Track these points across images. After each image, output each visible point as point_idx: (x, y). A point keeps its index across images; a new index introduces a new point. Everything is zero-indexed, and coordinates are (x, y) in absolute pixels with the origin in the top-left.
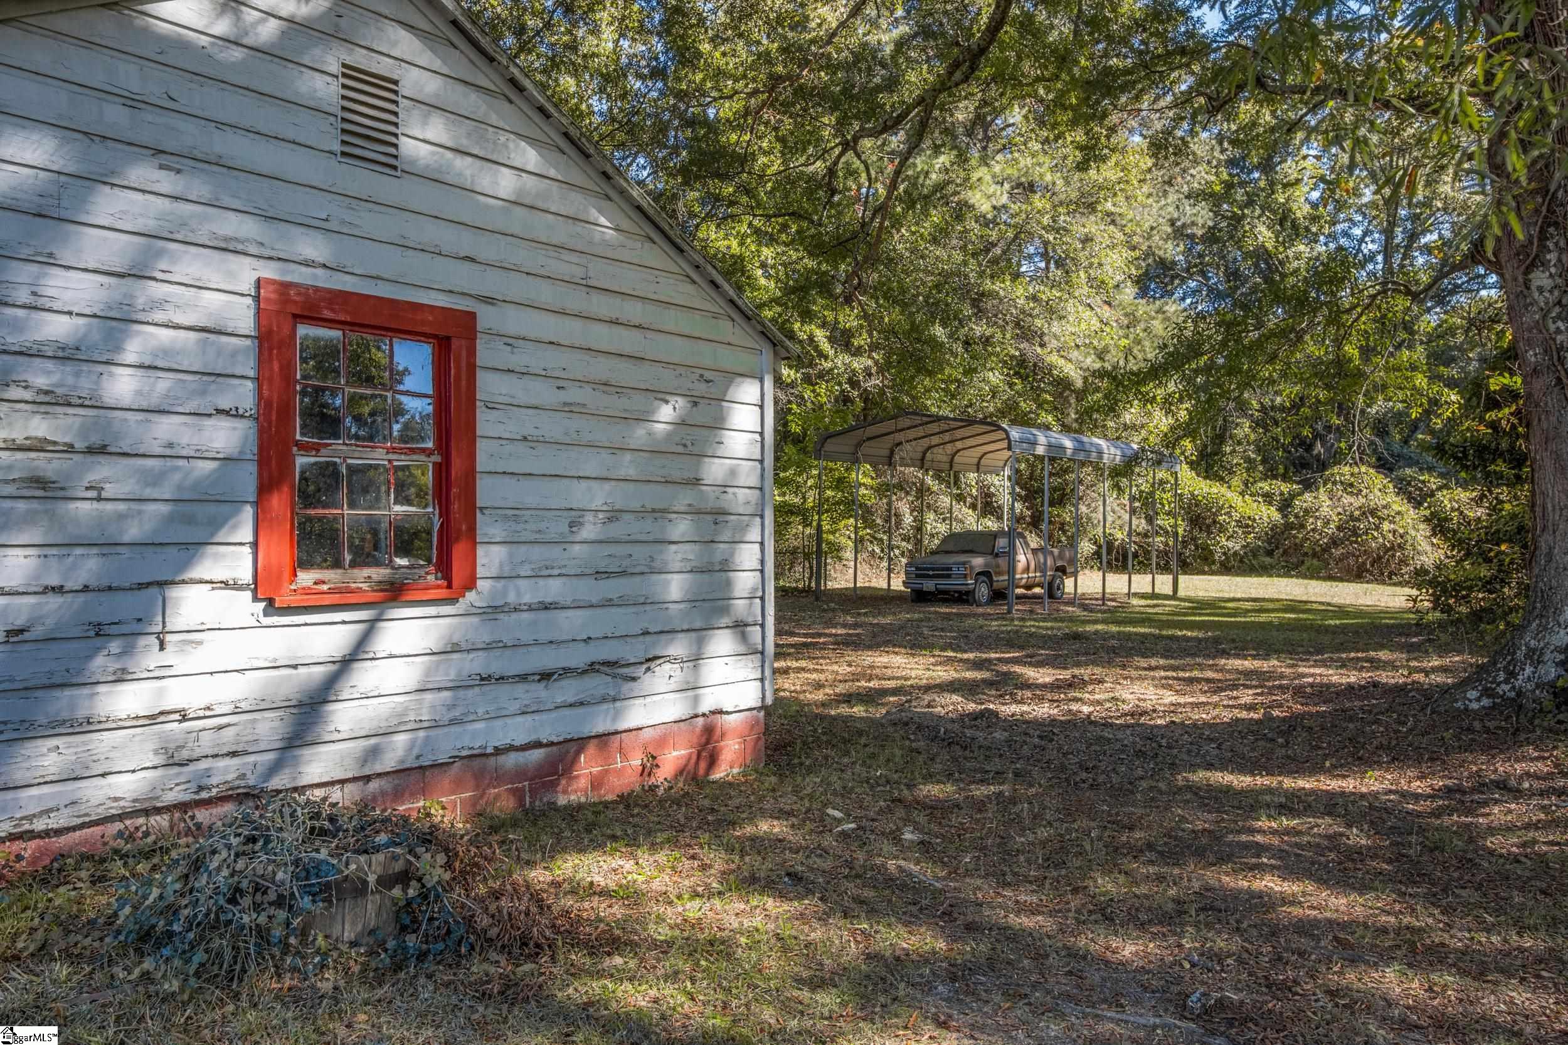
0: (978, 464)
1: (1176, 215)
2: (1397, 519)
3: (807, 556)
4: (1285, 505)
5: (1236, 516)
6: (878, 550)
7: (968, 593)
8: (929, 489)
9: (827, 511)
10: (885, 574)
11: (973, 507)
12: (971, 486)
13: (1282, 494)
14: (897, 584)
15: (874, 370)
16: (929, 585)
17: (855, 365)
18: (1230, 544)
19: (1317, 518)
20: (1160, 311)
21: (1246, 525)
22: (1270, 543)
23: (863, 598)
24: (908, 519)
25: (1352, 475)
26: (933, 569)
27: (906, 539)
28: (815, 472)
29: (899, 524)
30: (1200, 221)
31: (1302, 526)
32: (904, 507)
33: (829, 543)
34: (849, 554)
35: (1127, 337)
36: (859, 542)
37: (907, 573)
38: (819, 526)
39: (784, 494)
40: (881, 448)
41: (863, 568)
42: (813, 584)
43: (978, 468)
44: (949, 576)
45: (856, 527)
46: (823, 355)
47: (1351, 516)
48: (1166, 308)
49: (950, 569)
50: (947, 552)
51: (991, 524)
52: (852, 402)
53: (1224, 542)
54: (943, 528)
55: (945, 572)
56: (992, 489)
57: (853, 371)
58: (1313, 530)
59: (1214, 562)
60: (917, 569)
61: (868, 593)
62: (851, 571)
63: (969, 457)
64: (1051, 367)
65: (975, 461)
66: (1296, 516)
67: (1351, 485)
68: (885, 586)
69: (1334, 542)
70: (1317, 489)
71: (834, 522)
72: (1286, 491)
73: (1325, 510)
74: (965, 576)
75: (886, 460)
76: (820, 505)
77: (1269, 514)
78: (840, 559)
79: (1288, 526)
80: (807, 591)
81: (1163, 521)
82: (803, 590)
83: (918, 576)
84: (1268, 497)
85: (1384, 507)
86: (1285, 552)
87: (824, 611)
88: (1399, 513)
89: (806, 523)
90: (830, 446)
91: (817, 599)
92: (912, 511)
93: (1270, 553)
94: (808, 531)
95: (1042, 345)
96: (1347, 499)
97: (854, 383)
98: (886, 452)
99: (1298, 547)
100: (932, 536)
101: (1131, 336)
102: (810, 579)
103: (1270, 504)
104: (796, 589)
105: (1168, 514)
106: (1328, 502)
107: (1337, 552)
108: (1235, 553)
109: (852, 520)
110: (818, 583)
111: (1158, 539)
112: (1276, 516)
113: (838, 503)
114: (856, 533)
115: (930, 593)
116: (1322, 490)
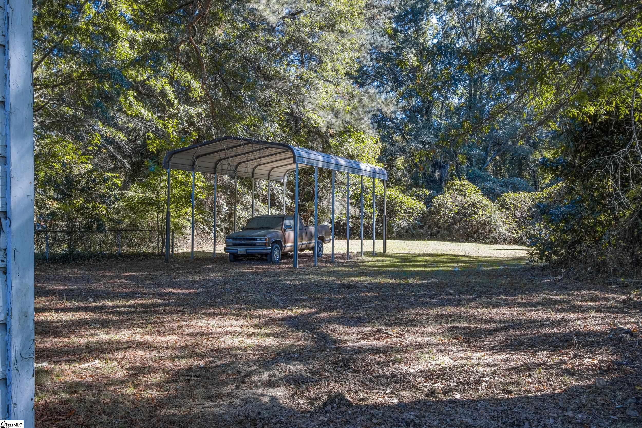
0: (269, 175)
1: (372, 41)
2: (486, 208)
3: (160, 233)
4: (428, 201)
5: (404, 207)
6: (206, 228)
7: (266, 255)
8: (238, 191)
9: (174, 203)
10: (211, 242)
11: (263, 201)
12: (262, 189)
13: (426, 195)
14: (221, 249)
15: (204, 115)
16: (242, 250)
17: (192, 111)
18: (401, 222)
19: (446, 208)
20: (366, 92)
21: (409, 212)
22: (421, 222)
23: (197, 259)
24: (225, 209)
25: (461, 185)
26: (244, 240)
27: (223, 221)
28: (165, 178)
29: (219, 212)
30: (385, 45)
31: (438, 213)
32: (222, 202)
33: (174, 224)
34: (188, 231)
35: (349, 105)
36: (194, 223)
37: (227, 243)
38: (168, 213)
39: (144, 192)
40: (209, 162)
41: (197, 240)
42: (164, 251)
43: (269, 176)
44: (255, 244)
45: (193, 213)
46: (171, 104)
47: (463, 207)
48: (370, 90)
49: (255, 240)
50: (253, 229)
51: (274, 211)
52: (190, 134)
53: (398, 221)
54: (247, 215)
55: (252, 241)
56: (275, 191)
57: (191, 116)
58: (443, 214)
59: (393, 233)
60: (234, 240)
61: (200, 256)
62: (190, 242)
63: (263, 170)
64: (310, 119)
65: (267, 172)
66: (435, 207)
67: (461, 191)
68: (212, 250)
69: (455, 221)
70: (445, 192)
71: (178, 209)
72: (428, 193)
73: (449, 204)
74: (265, 244)
75: (212, 170)
76: (169, 199)
77: (420, 206)
78: (182, 234)
79: (431, 213)
80: (160, 255)
81: (368, 211)
82: (158, 255)
83: (234, 244)
84: (419, 198)
85: (479, 202)
86: (429, 227)
87: (172, 269)
88: (486, 205)
89: (159, 210)
90: (174, 160)
91: (167, 261)
92: (227, 204)
93: (422, 227)
94: (161, 215)
95: (304, 107)
96: (459, 198)
97: (192, 124)
98: (213, 165)
99: (436, 224)
100: (240, 219)
101: (352, 105)
102: (162, 248)
103: (420, 201)
104: (153, 254)
105: (370, 206)
106: (451, 200)
107: (457, 226)
108: (404, 227)
109: (190, 209)
110: (168, 250)
111: (364, 220)
112: (424, 207)
113: (181, 198)
114: (193, 217)
115: (242, 255)
116: (447, 193)
